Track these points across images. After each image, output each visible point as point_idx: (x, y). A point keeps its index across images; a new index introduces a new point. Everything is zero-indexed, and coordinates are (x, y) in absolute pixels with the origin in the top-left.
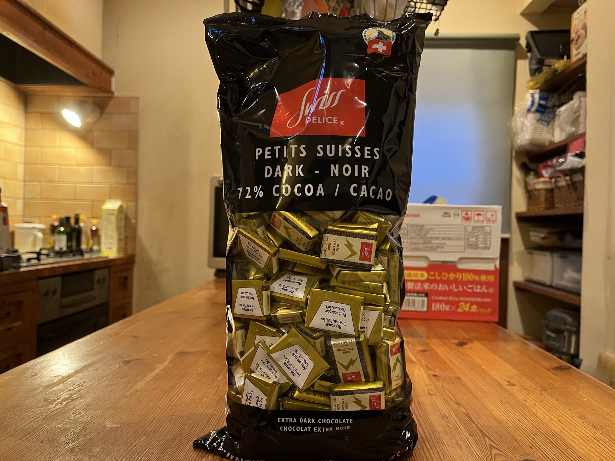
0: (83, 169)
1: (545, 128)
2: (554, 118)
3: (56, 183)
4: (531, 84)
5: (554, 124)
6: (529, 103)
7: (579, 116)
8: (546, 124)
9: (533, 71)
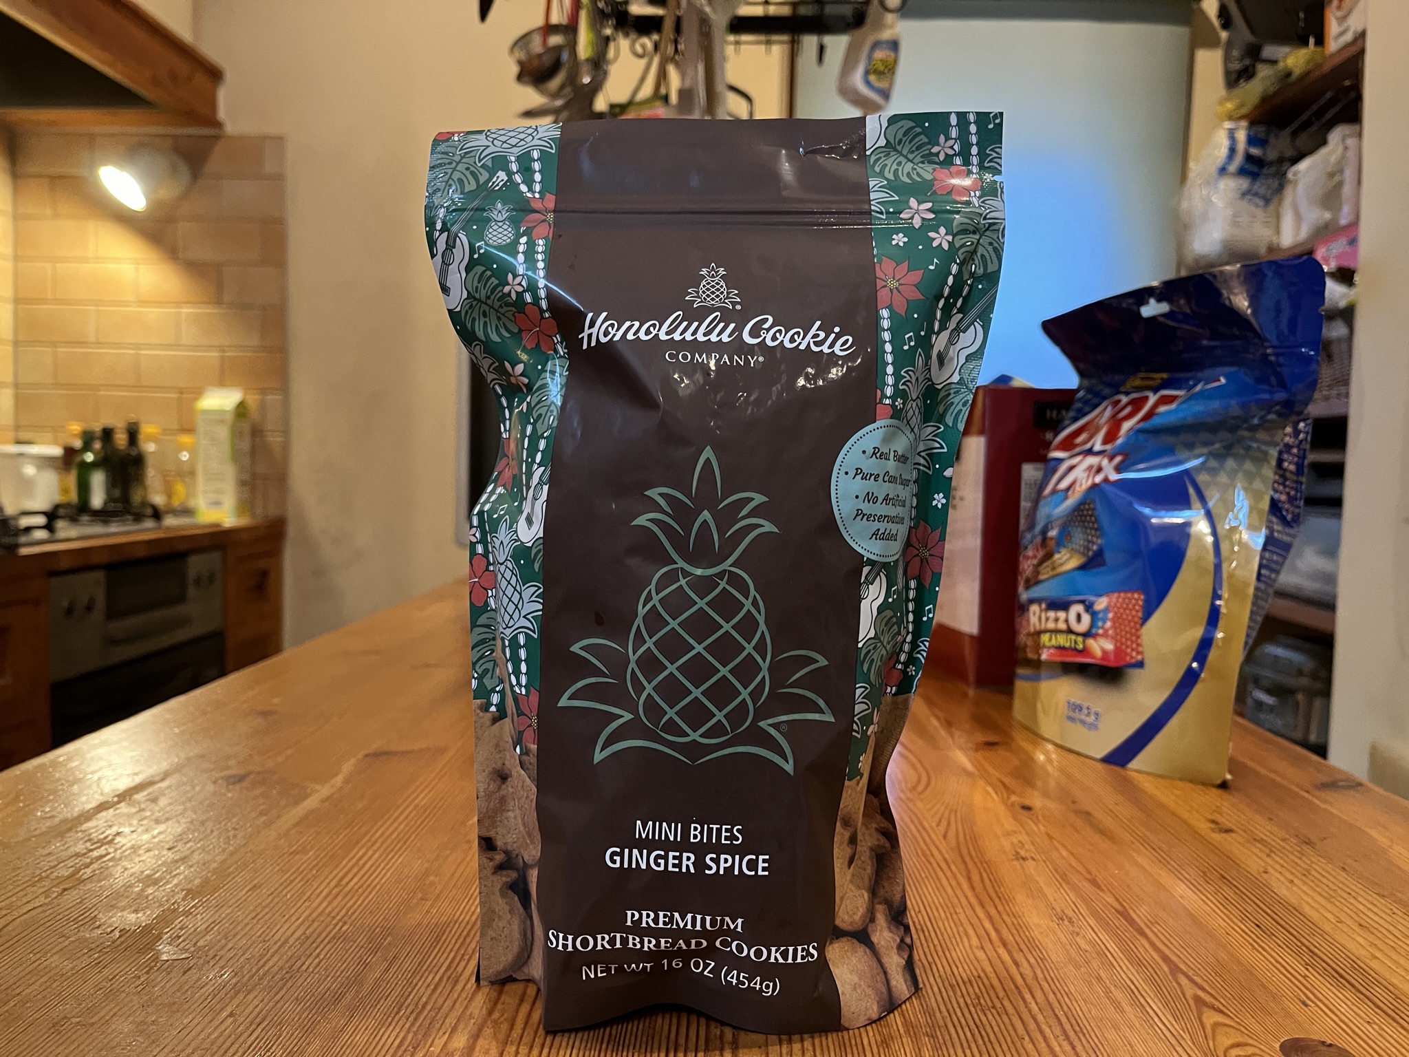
0: (153, 314)
1: (1259, 213)
2: (1280, 188)
3: (91, 348)
4: (1229, 106)
5: (1280, 204)
6: (1223, 152)
7: (1340, 185)
8: (1261, 203)
9: (1234, 76)
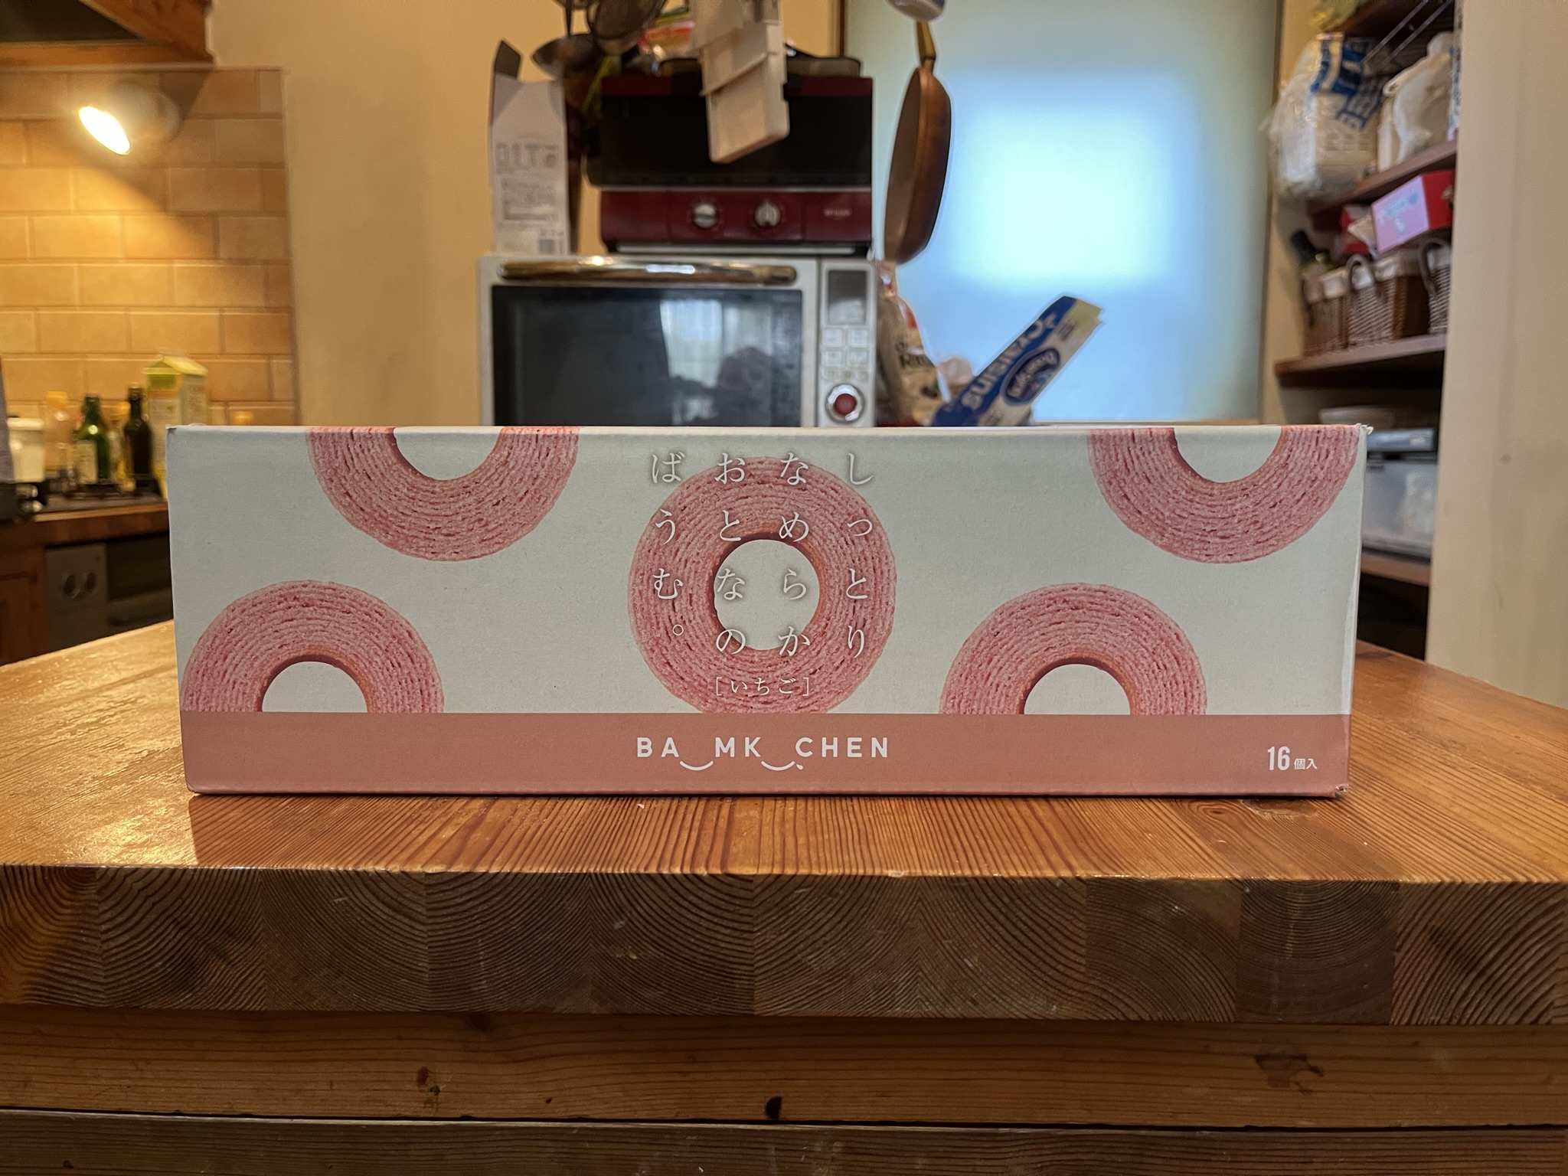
0: (143, 270)
1: (1356, 134)
2: (1379, 107)
3: (75, 310)
4: (1323, 16)
5: (1378, 122)
6: (1317, 67)
7: (1440, 101)
8: (1358, 123)
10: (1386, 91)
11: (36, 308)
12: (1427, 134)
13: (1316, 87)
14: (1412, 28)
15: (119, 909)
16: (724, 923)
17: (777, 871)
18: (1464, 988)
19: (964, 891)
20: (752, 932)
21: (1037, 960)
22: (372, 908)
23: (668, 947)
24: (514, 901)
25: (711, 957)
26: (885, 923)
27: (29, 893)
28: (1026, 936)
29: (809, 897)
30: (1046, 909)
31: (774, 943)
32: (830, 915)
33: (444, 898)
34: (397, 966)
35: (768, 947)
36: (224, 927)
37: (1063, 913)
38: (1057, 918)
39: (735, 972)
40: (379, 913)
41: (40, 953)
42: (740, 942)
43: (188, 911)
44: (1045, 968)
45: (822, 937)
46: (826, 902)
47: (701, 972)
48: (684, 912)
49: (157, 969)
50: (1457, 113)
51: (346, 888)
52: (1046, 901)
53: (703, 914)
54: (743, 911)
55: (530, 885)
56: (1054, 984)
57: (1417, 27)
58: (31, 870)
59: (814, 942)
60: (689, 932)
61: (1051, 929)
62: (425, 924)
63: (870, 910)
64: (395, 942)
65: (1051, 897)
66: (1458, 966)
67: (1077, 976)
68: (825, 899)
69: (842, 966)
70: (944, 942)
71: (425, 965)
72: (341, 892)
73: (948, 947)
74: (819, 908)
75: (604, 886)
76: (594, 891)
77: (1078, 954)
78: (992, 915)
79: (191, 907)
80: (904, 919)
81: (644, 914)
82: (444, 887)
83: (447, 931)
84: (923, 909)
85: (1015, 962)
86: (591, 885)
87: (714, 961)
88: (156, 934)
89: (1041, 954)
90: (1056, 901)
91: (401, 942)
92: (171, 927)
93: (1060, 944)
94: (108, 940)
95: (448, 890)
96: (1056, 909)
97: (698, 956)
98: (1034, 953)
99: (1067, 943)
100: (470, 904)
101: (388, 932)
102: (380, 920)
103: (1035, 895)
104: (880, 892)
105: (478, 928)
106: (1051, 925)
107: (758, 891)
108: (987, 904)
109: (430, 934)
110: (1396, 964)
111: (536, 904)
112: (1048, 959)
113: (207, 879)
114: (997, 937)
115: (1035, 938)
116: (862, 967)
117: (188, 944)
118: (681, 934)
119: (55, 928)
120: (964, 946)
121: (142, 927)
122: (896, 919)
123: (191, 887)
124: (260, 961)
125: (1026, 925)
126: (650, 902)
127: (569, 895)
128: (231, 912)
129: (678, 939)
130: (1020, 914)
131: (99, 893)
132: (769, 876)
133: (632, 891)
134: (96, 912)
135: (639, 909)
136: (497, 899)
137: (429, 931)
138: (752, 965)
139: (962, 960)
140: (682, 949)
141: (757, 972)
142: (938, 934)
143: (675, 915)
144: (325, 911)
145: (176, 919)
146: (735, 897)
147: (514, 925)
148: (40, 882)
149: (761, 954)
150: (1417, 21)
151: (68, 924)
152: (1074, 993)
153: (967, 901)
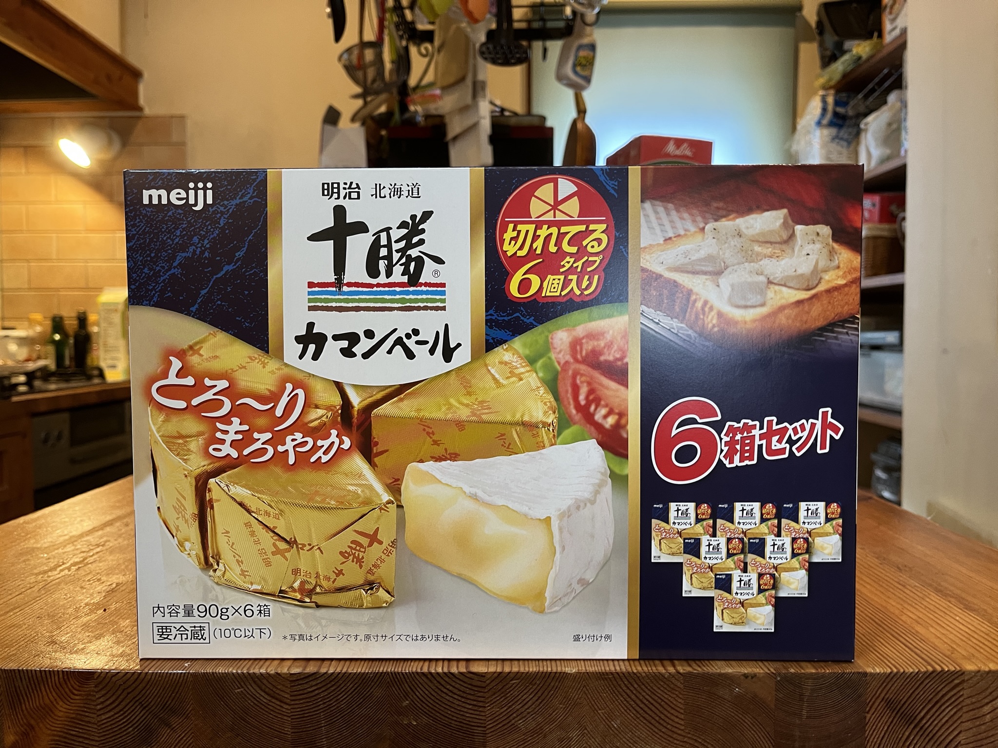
0: (97, 238)
1: (844, 149)
2: (858, 134)
3: (54, 262)
4: (822, 81)
5: (858, 144)
6: (819, 111)
7: (897, 131)
8: (845, 144)
10: (862, 126)
11: (28, 261)
12: (888, 151)
13: (819, 123)
14: (876, 87)
15: (108, 696)
16: (468, 702)
17: (499, 670)
18: (907, 733)
19: (611, 681)
20: (485, 707)
21: (655, 722)
22: (258, 695)
23: (434, 716)
24: (343, 689)
25: (461, 722)
26: (564, 701)
27: (55, 687)
28: (649, 708)
29: (518, 686)
30: (659, 691)
31: (498, 713)
32: (531, 696)
33: (301, 688)
34: (272, 730)
35: (495, 716)
36: (169, 708)
37: (669, 693)
38: (666, 696)
39: (475, 731)
40: (262, 698)
41: (60, 722)
42: (478, 713)
43: (148, 698)
44: (661, 727)
45: (527, 709)
46: (529, 688)
47: (454, 732)
48: (444, 695)
49: (130, 732)
50: (906, 139)
51: (242, 683)
52: (659, 686)
53: (456, 696)
54: (480, 694)
55: (352, 680)
56: (666, 736)
57: (879, 88)
58: (56, 673)
59: (522, 713)
60: (447, 707)
61: (663, 703)
62: (289, 705)
63: (555, 692)
64: (271, 716)
65: (662, 684)
66: (903, 721)
67: (679, 732)
68: (528, 686)
69: (538, 727)
70: (599, 712)
71: (289, 730)
72: (239, 686)
73: (601, 715)
74: (525, 692)
75: (396, 680)
76: (390, 683)
77: (679, 718)
78: (628, 695)
79: (151, 694)
80: (575, 698)
81: (421, 697)
82: (301, 682)
83: (302, 709)
84: (587, 692)
85: (642, 723)
86: (389, 680)
87: (462, 725)
88: (129, 711)
89: (657, 718)
90: (665, 686)
91: (275, 716)
92: (138, 707)
93: (669, 712)
94: (100, 715)
95: (303, 684)
96: (666, 691)
97: (453, 722)
98: (653, 718)
99: (673, 711)
100: (317, 692)
101: (267, 710)
102: (262, 702)
103: (653, 682)
104: (561, 682)
105: (320, 707)
106: (663, 701)
107: (488, 682)
108: (625, 688)
109: (292, 710)
110: (867, 721)
111: (356, 691)
112: (662, 722)
113: (160, 678)
114: (631, 708)
115: (653, 708)
116: (551, 727)
117: (148, 718)
118: (443, 709)
119: (70, 707)
120: (611, 714)
121: (121, 707)
122: (571, 698)
123: (150, 683)
124: (190, 728)
125: (648, 700)
126: (424, 690)
127: (376, 685)
128: (174, 698)
129: (440, 712)
130: (644, 694)
131: (96, 687)
132: (495, 672)
133: (413, 683)
134: (94, 698)
135: (417, 693)
136: (333, 688)
137: (292, 708)
138: (485, 727)
139: (610, 722)
140: (443, 718)
141: (487, 732)
142: (596, 707)
143: (438, 697)
144: (230, 698)
145: (141, 703)
146: (475, 686)
147: (342, 705)
148: (61, 680)
149: (491, 720)
150: (881, 83)
151: (78, 705)
152: (678, 742)
153: (612, 686)
